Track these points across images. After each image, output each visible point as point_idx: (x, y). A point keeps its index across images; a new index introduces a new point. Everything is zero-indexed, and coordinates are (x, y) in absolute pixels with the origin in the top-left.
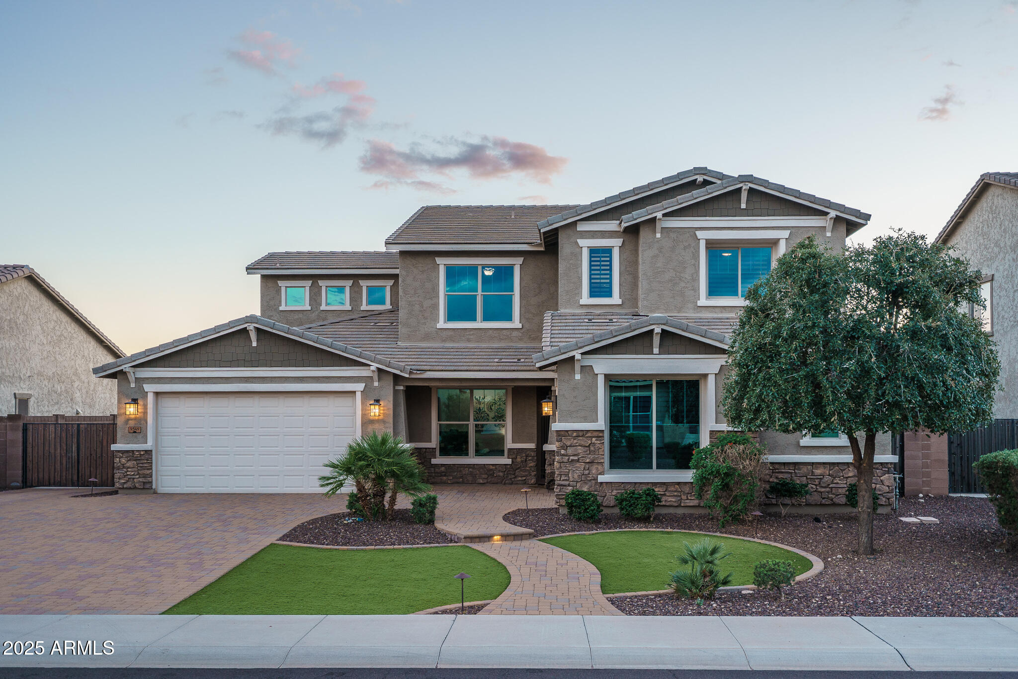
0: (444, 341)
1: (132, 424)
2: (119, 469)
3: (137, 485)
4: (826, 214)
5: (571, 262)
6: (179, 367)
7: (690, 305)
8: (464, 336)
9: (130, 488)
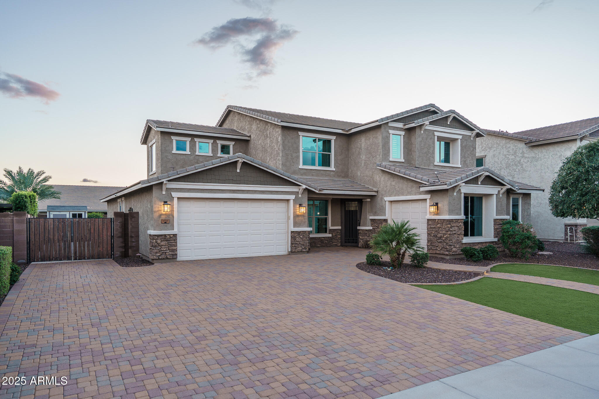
0: (302, 175)
1: (163, 217)
2: (155, 247)
3: (168, 257)
4: (474, 130)
5: (386, 140)
6: (194, 182)
7: (432, 164)
8: (310, 173)
9: (164, 259)
